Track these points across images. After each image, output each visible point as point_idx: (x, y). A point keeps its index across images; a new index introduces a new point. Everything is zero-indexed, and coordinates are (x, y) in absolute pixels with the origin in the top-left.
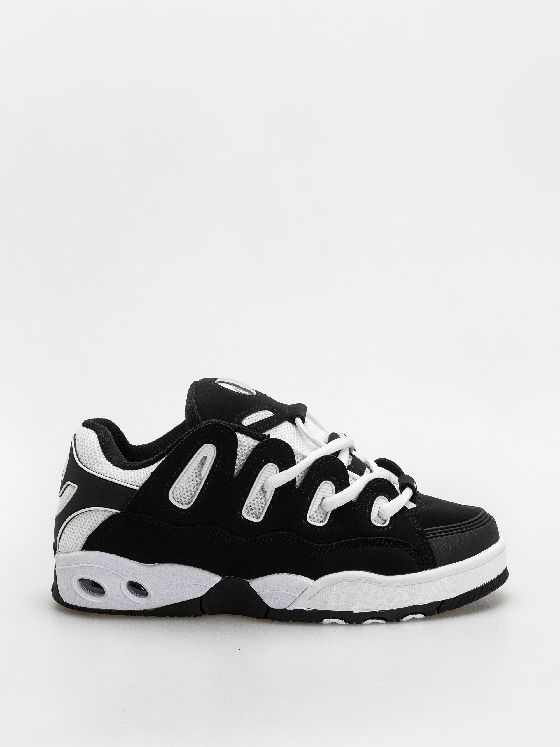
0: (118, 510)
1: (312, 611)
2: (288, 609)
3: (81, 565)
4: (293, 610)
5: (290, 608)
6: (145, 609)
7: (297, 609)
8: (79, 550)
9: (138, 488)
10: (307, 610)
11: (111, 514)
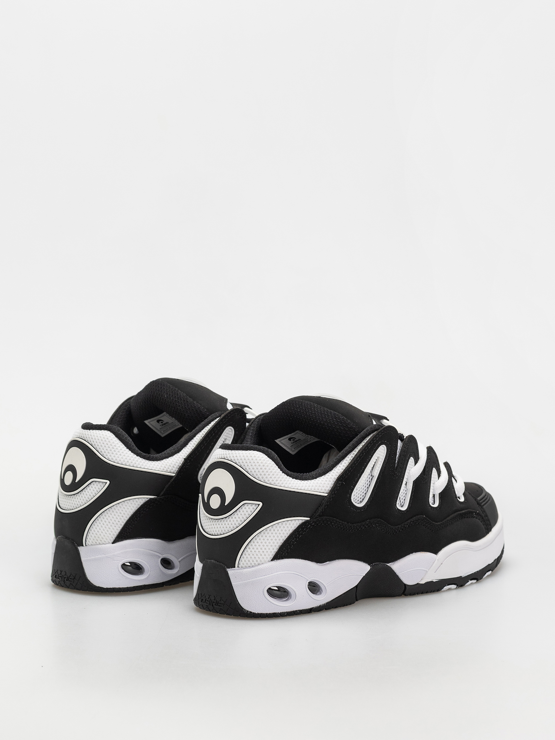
0: (307, 517)
1: (438, 581)
2: (421, 583)
3: (274, 574)
4: (425, 583)
5: (423, 582)
6: (320, 605)
7: (428, 581)
8: (269, 561)
9: (326, 495)
10: (434, 581)
11: (301, 522)
